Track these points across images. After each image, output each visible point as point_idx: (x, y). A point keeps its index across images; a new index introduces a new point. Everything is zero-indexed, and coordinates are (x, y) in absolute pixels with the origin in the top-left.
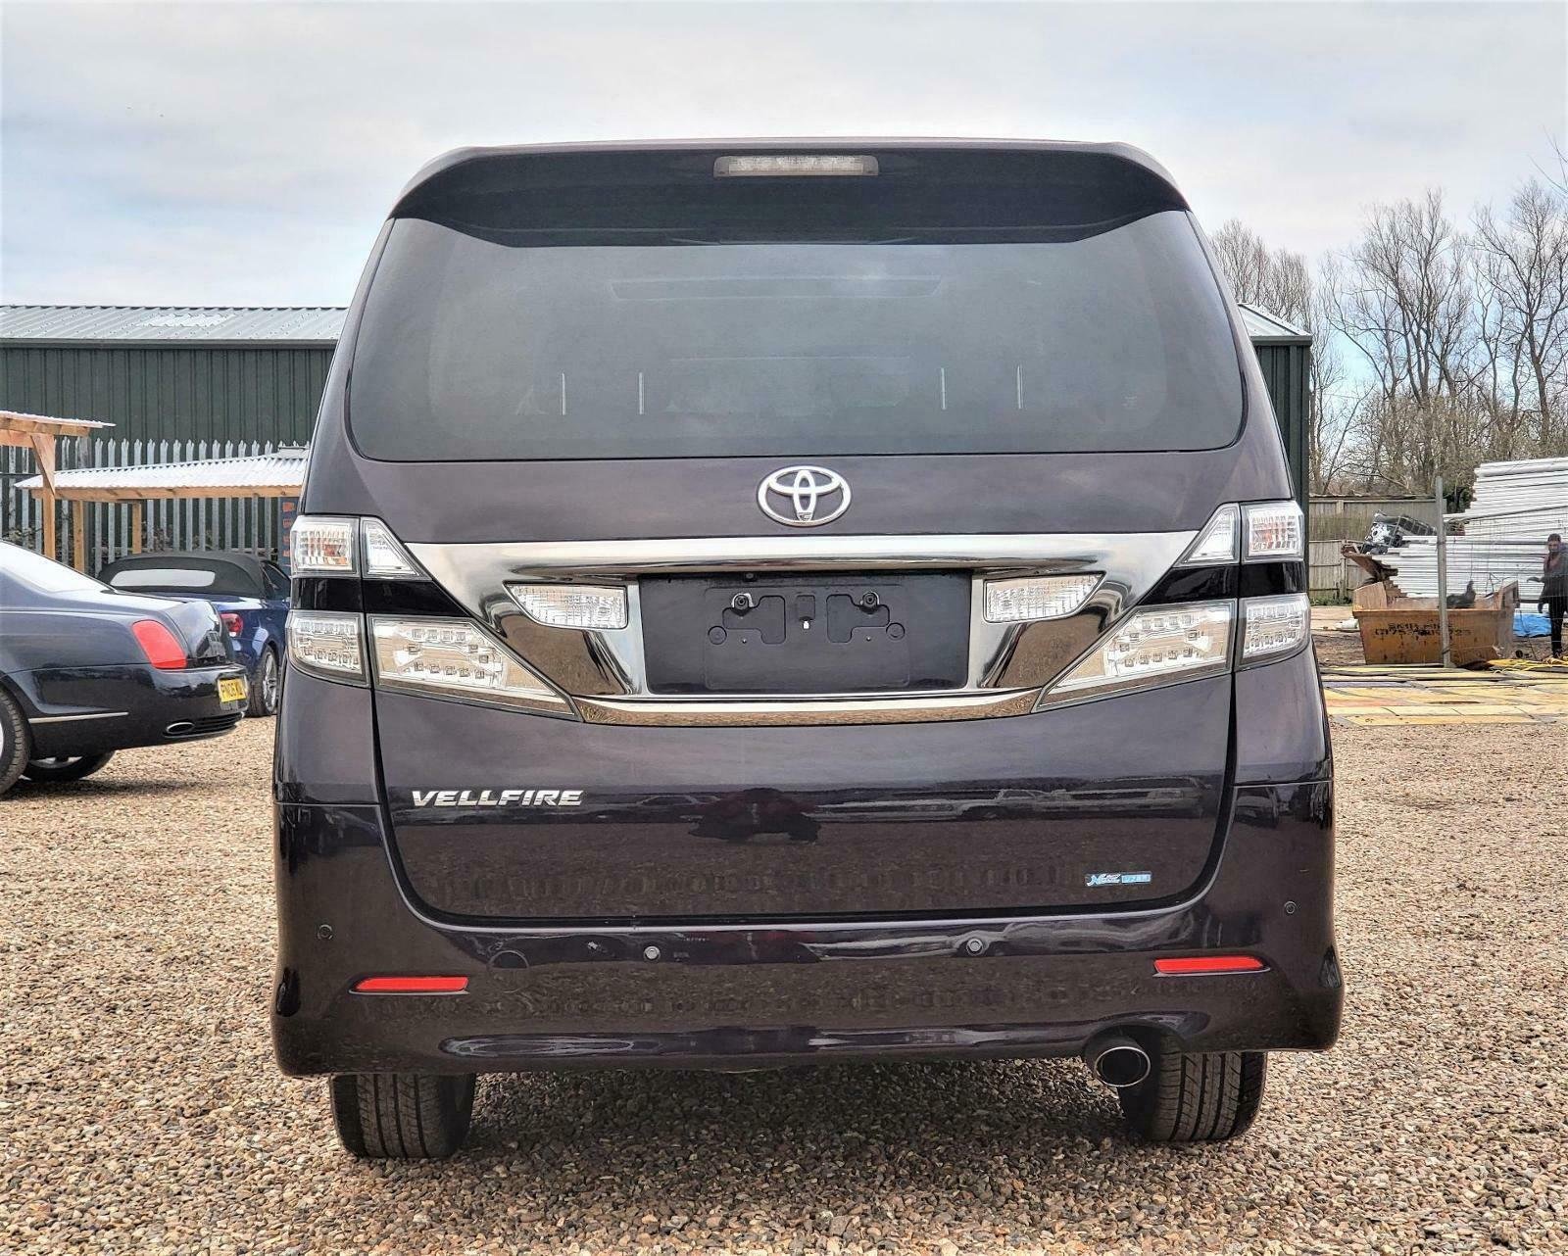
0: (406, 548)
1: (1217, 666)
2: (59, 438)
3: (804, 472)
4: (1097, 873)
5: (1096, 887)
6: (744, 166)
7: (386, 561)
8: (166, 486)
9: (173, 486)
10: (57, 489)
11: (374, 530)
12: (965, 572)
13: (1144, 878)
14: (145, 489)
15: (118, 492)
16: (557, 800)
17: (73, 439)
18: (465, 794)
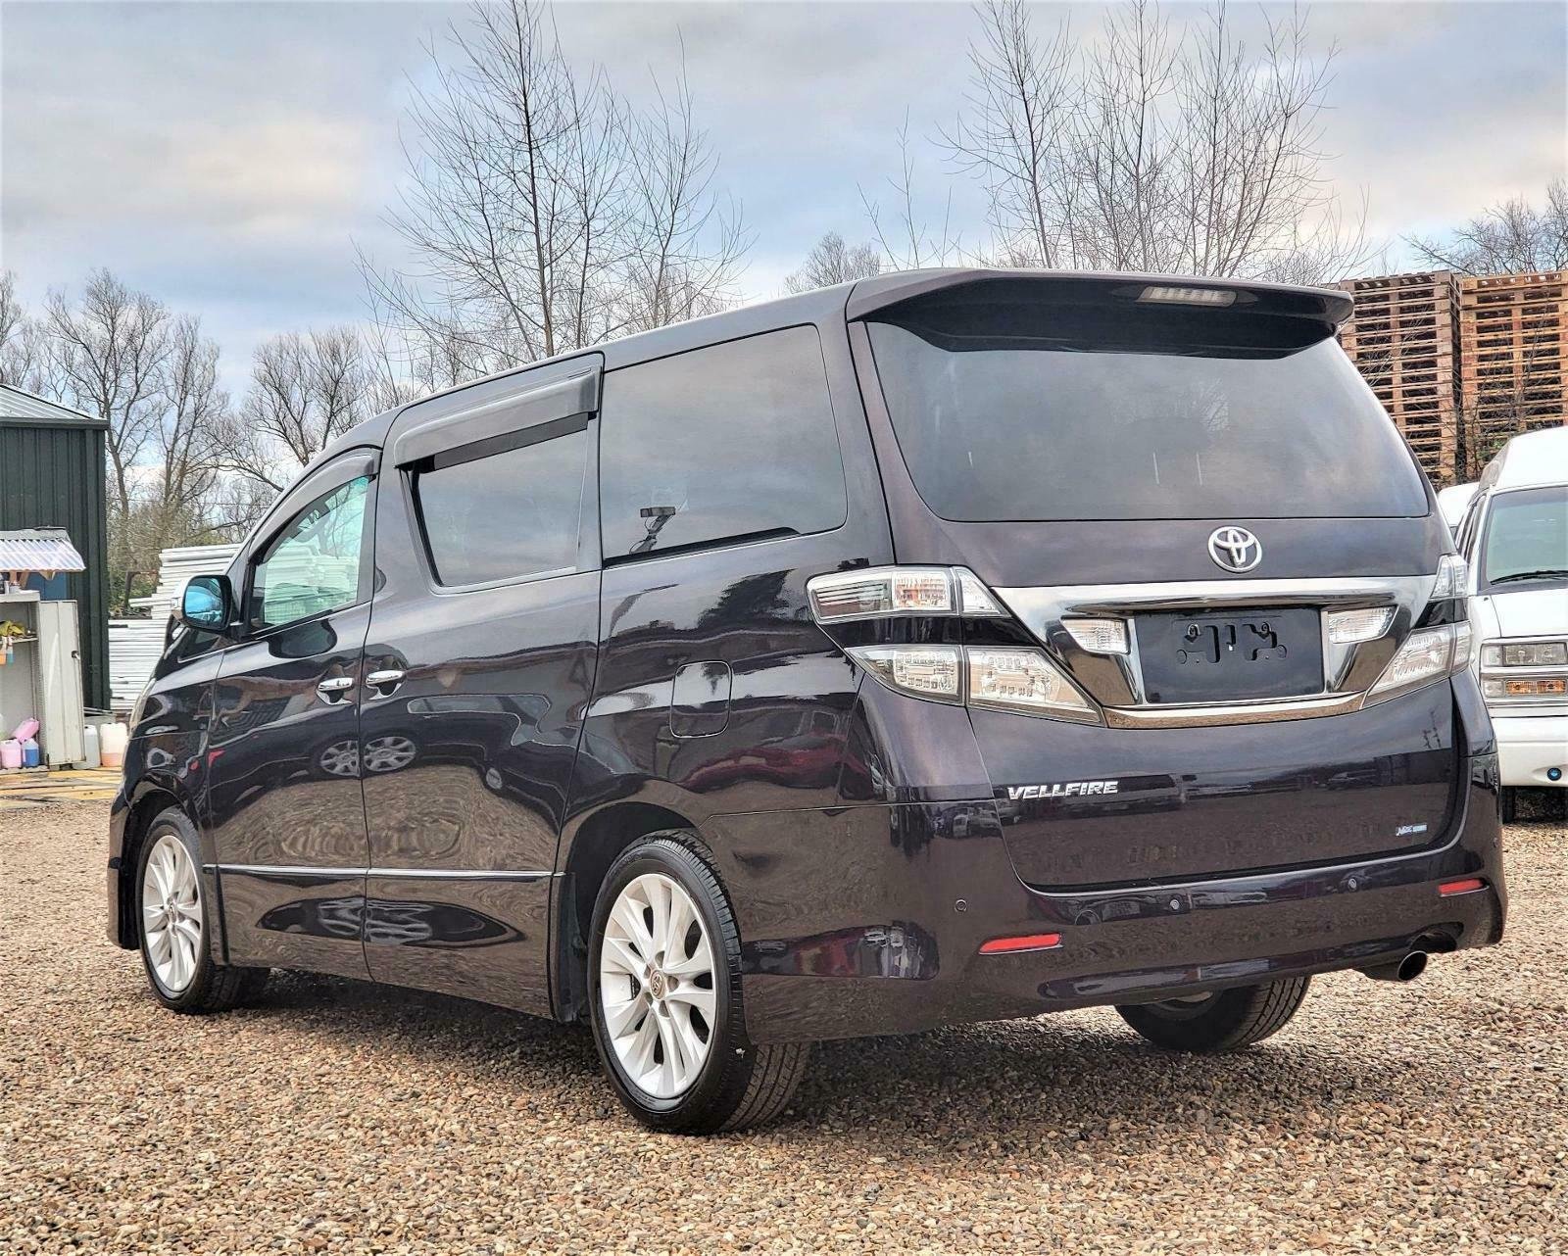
0: (992, 592)
1: (1442, 672)
3: (1232, 531)
6: (1158, 294)
7: (976, 602)
11: (967, 579)
12: (1315, 606)
13: (1423, 828)
16: (1102, 790)
18: (1044, 788)
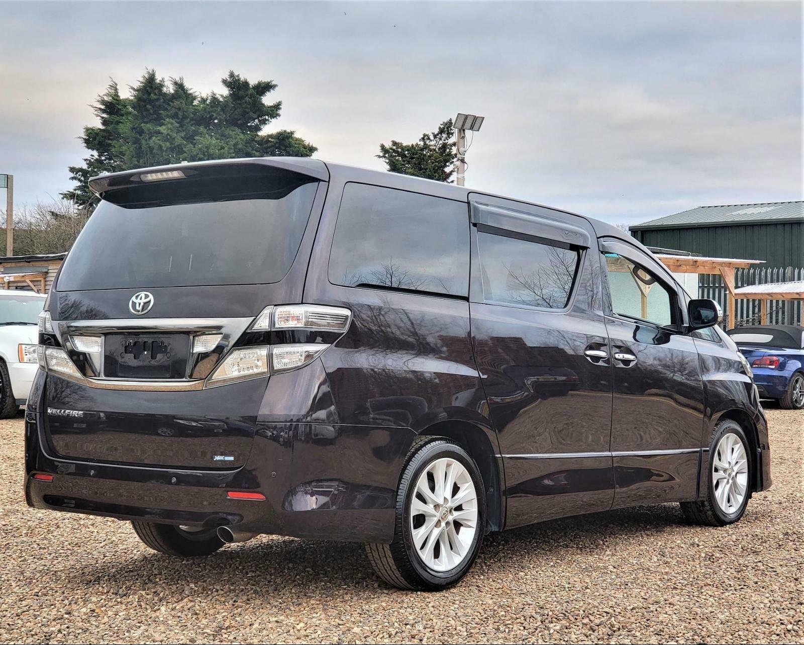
0: (52, 322)
1: (264, 373)
2: (738, 269)
3: (142, 294)
4: (217, 455)
5: (216, 461)
6: (150, 178)
8: (795, 292)
9: (798, 292)
10: (735, 294)
12: (188, 333)
13: (232, 458)
14: (786, 293)
15: (773, 295)
16: (77, 415)
17: (743, 269)
18: (59, 411)
